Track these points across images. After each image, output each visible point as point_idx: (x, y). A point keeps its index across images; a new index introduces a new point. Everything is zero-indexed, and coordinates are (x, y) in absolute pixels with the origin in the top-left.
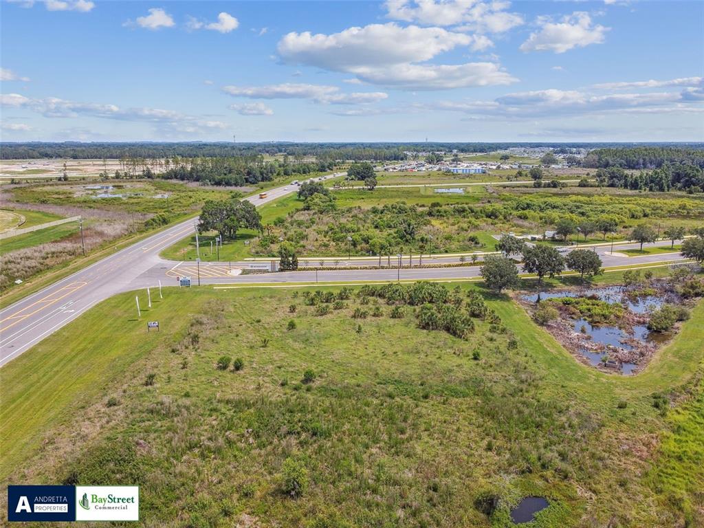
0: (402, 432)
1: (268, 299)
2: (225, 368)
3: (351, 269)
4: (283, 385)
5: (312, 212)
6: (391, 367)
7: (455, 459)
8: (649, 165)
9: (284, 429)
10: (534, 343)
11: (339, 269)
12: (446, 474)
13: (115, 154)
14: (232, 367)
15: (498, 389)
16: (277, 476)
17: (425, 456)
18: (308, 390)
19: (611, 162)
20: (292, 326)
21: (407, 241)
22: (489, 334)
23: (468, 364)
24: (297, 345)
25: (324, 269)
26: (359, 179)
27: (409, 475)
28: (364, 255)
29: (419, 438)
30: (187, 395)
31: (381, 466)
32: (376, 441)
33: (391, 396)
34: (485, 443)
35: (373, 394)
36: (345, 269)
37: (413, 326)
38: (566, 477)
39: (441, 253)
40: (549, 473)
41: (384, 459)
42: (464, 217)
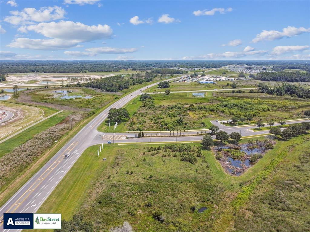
0: (175, 192)
1: (136, 149)
2: (128, 173)
3: (161, 137)
4: (144, 179)
5: (146, 108)
6: (173, 174)
7: (187, 199)
8: (282, 79)
9: (146, 191)
10: (214, 166)
11: (157, 137)
12: (185, 202)
13: (61, 71)
14: (130, 173)
15: (201, 180)
16: (146, 202)
17: (180, 198)
18: (151, 180)
19: (266, 78)
20: (144, 160)
21: (180, 124)
22: (201, 163)
23: (194, 172)
24: (147, 166)
25: (153, 137)
26: (163, 88)
27: (176, 202)
28: (165, 130)
29: (179, 193)
30: (120, 181)
31: (170, 200)
32: (168, 194)
33: (173, 182)
34: (195, 195)
35: (168, 181)
36: (159, 137)
37: (180, 160)
38: (212, 203)
39: (191, 129)
40: (209, 202)
41: (170, 198)
42: (202, 111)
